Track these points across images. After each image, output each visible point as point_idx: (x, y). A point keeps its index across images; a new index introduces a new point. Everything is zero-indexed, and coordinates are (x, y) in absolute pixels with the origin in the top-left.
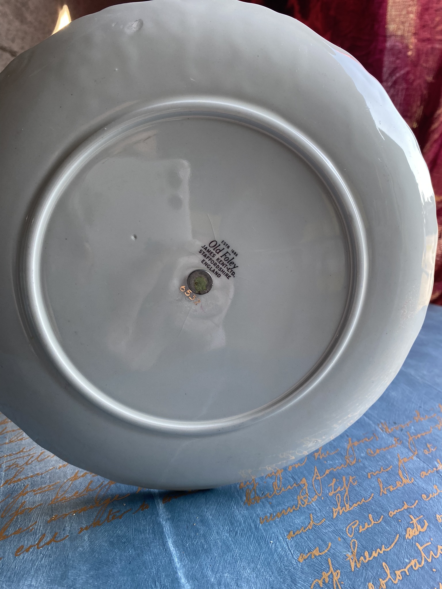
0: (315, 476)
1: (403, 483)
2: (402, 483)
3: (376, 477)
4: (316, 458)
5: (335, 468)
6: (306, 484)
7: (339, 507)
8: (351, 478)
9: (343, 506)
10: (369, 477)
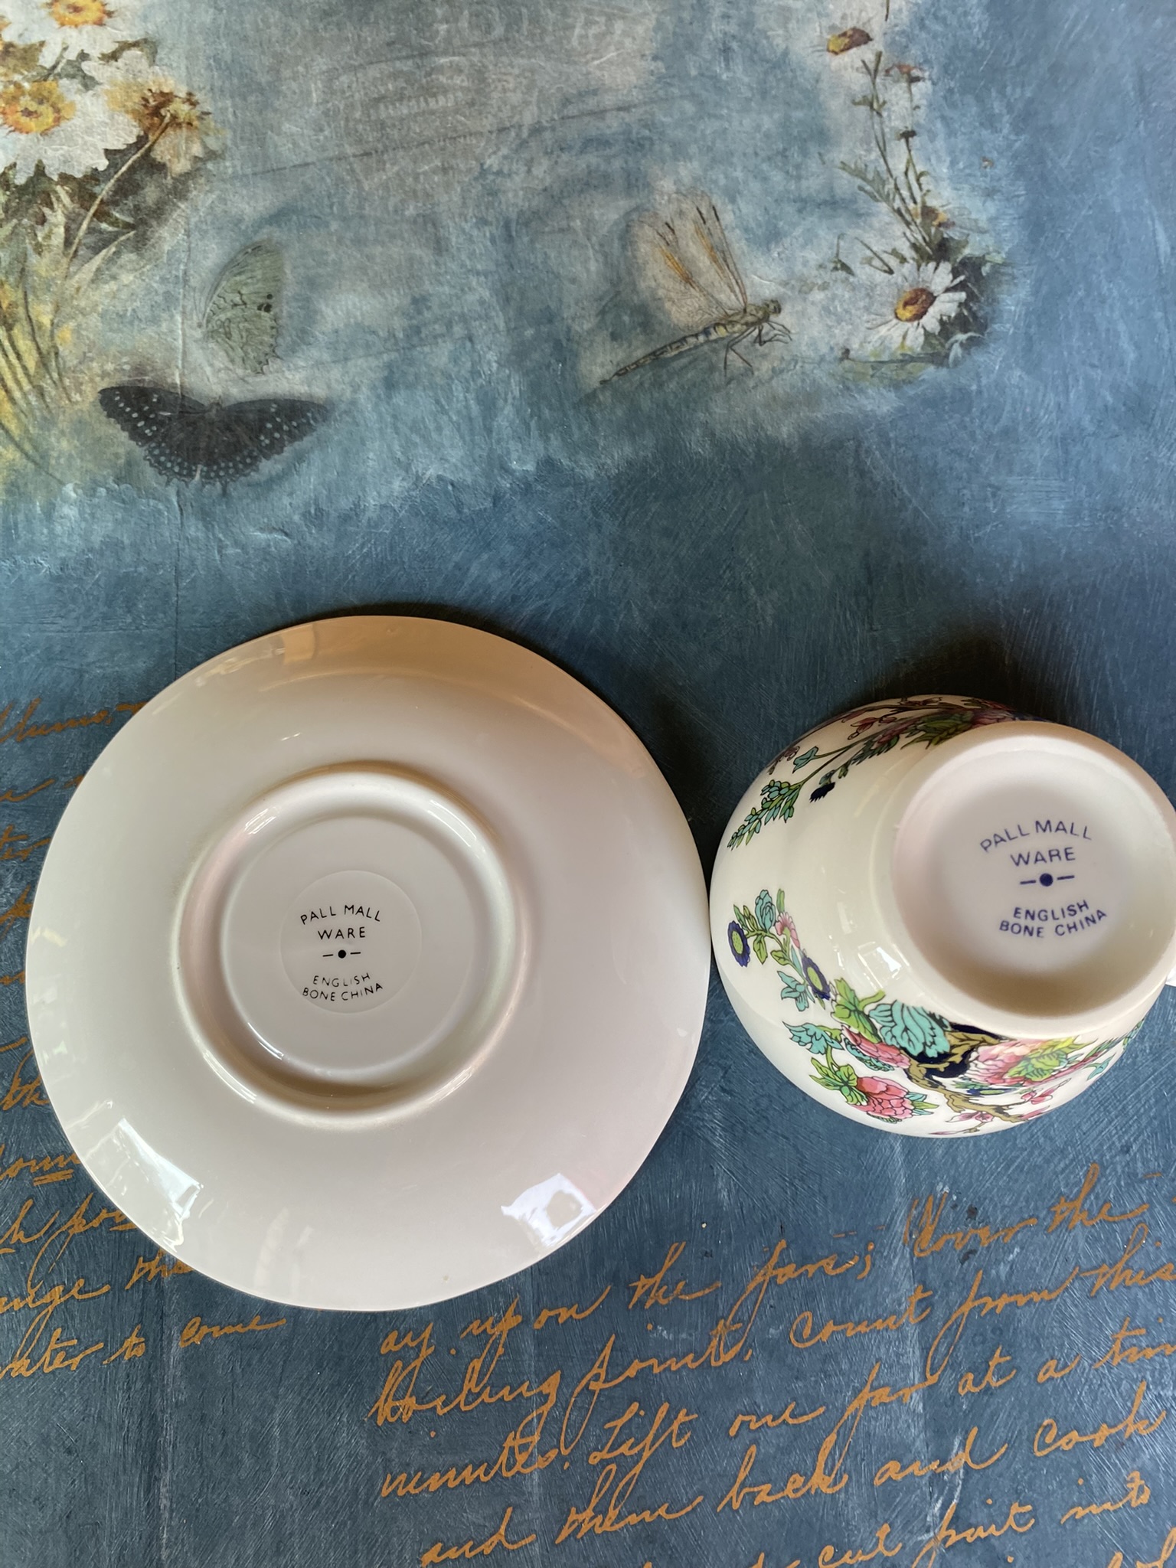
0: (588, 1377)
1: (807, 1487)
2: (804, 1484)
3: (751, 1435)
4: (635, 1300)
5: (660, 1363)
6: (553, 1399)
7: (589, 1513)
8: (682, 1417)
9: (602, 1511)
10: (732, 1432)
